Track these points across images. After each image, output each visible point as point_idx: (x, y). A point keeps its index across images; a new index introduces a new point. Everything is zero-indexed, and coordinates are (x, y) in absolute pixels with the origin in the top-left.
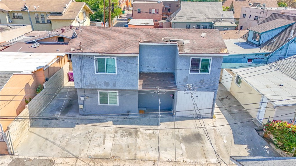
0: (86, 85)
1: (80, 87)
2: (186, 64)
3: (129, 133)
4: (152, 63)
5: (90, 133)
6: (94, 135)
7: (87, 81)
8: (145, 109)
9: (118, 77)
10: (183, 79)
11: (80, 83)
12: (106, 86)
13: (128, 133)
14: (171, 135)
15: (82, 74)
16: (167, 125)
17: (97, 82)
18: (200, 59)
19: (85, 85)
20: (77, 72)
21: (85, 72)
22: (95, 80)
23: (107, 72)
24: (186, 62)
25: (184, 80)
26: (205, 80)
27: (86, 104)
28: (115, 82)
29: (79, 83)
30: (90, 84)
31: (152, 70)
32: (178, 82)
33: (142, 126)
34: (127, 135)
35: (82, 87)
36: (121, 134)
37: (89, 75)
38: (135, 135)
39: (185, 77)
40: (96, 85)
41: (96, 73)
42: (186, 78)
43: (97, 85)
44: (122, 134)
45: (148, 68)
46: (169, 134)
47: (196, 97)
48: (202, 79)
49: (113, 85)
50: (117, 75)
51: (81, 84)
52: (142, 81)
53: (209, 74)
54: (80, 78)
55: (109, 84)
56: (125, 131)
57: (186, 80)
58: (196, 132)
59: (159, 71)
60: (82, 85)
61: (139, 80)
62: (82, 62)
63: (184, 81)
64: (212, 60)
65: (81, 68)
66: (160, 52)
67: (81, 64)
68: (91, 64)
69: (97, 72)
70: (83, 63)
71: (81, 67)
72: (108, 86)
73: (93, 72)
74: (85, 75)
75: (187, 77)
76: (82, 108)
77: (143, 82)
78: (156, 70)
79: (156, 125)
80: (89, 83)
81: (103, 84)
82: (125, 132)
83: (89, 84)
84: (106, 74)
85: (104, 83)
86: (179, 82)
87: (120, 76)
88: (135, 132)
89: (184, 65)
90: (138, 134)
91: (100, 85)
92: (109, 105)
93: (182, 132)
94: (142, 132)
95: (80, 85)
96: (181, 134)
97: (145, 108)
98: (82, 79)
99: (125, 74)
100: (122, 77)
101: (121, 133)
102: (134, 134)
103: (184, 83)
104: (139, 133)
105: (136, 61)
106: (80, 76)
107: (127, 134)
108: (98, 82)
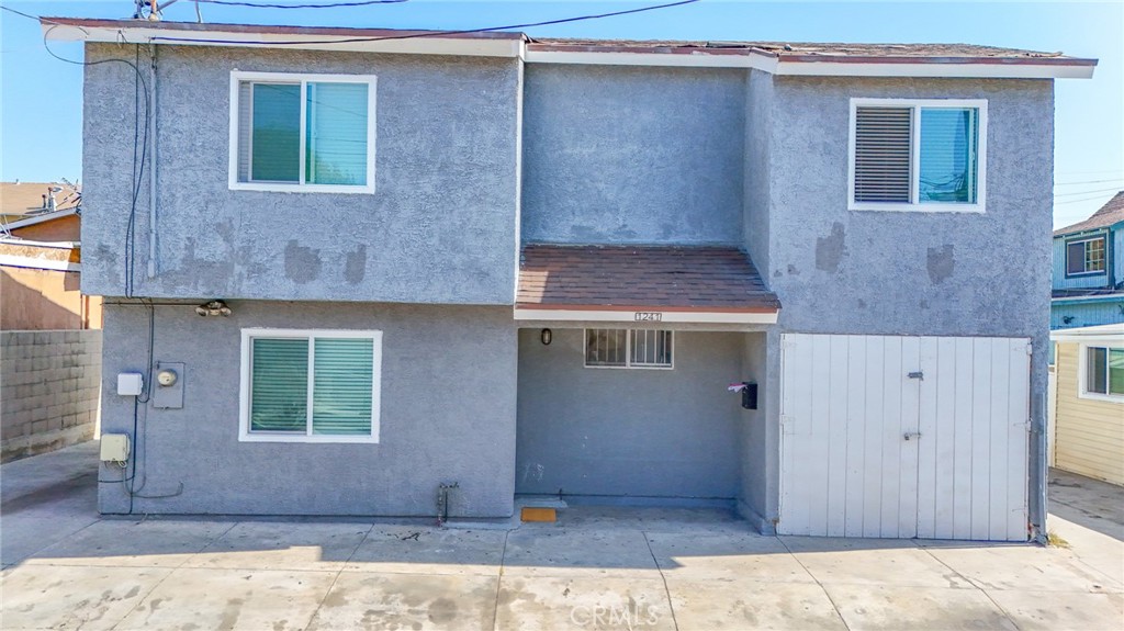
0: (164, 267)
1: (115, 282)
2: (826, 145)
3: (431, 607)
4: (601, 186)
5: (114, 605)
6: (143, 615)
7: (170, 238)
8: (563, 505)
9: (383, 212)
10: (814, 244)
11: (121, 252)
12: (299, 280)
13: (424, 606)
14: (773, 618)
15: (143, 187)
16: (730, 567)
17: (237, 244)
18: (907, 112)
19: (151, 266)
20: (110, 175)
21: (164, 177)
22: (224, 230)
23: (308, 180)
24: (822, 131)
25: (818, 252)
26: (960, 253)
27: (157, 427)
28: (362, 248)
29: (112, 259)
30: (189, 260)
31: (605, 230)
32: (783, 268)
33: (539, 569)
34: (414, 618)
35: (130, 284)
36: (370, 612)
37: (186, 198)
38: (485, 615)
39: (827, 232)
40: (226, 268)
41: (233, 184)
42: (830, 240)
43: (238, 268)
44: (380, 613)
45: (577, 221)
46: (760, 617)
47: (912, 375)
48: (936, 243)
49: (346, 273)
50: (377, 199)
51: (130, 260)
52: (546, 273)
53: (980, 207)
54: (123, 221)
55: (318, 261)
56: (401, 596)
57: (831, 250)
58: (970, 607)
59: (647, 233)
60: (130, 273)
61: (522, 268)
62: (148, 104)
63: (818, 262)
64: (990, 116)
65: (140, 148)
66: (647, 116)
67: (142, 119)
68: (209, 123)
69: (242, 179)
70: (158, 112)
71: (140, 139)
72: (312, 277)
73: (213, 175)
74: (165, 194)
75: (838, 230)
76: (121, 456)
77: (549, 277)
78: (630, 234)
79: (648, 567)
80: (181, 254)
81: (280, 261)
82: (405, 601)
83: (183, 260)
84: (302, 187)
85: (287, 258)
86: (791, 270)
87: (394, 207)
88: (482, 599)
89: (812, 147)
90: (508, 612)
91: (258, 270)
92: (310, 437)
93: (863, 604)
94: (537, 600)
95: (120, 268)
96: (861, 618)
97: (561, 495)
98: (139, 224)
99: (429, 190)
100: (407, 211)
101: (374, 607)
102: (476, 611)
103: (824, 273)
104: (514, 605)
105: (503, 102)
106: (126, 203)
107: (418, 612)
108: (247, 251)
